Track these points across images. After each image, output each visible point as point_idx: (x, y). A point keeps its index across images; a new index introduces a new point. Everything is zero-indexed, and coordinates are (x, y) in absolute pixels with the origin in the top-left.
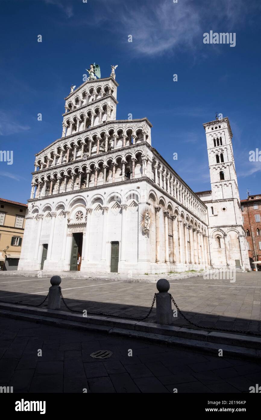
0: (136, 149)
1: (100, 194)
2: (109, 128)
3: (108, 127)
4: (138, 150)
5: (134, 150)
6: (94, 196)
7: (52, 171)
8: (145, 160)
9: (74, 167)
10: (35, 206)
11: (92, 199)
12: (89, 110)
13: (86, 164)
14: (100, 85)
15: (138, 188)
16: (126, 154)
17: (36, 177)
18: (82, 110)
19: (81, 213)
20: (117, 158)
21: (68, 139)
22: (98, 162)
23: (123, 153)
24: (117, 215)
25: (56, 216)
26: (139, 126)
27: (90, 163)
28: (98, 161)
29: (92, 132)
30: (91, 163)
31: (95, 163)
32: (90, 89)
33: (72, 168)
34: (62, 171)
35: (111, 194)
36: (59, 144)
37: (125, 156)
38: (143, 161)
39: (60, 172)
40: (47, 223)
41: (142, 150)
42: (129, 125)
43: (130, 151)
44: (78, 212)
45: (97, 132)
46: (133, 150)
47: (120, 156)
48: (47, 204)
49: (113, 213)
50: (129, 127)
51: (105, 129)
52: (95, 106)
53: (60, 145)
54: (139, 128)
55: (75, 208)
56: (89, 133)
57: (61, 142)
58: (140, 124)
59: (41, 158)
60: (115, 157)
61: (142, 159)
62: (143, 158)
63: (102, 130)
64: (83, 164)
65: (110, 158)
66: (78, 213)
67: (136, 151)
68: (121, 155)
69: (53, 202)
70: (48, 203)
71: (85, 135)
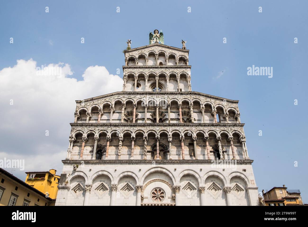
0: (233, 128)
1: (192, 169)
2: (194, 99)
3: (192, 97)
4: (235, 130)
5: (231, 129)
6: (184, 171)
7: (110, 129)
8: (245, 142)
9: (148, 130)
10: (78, 171)
11: (181, 175)
12: (162, 72)
13: (167, 130)
14: (173, 52)
15: (245, 170)
16: (221, 131)
17: (78, 131)
18: (151, 70)
19: (160, 190)
20: (210, 132)
21: (134, 95)
22: (184, 132)
23: (217, 129)
24: (217, 198)
25: (117, 190)
26: (231, 106)
27: (172, 131)
28: (184, 130)
29: (170, 97)
30: (174, 130)
31: (180, 132)
32: (160, 52)
33: (143, 130)
34: (126, 130)
35: (208, 172)
36: (120, 97)
37: (220, 132)
38: (243, 143)
39: (124, 132)
40: (99, 198)
41: (240, 131)
42: (219, 102)
43: (225, 129)
44: (156, 188)
45: (178, 99)
46: (229, 129)
47: (213, 131)
48: (102, 171)
49: (211, 196)
50: (219, 104)
51: (189, 99)
52: (171, 71)
53: (120, 99)
54: (231, 109)
55: (151, 182)
56: (166, 97)
57: (123, 95)
58: (232, 105)
59: (87, 107)
60: (207, 131)
61: (242, 140)
62: (244, 139)
63: (185, 99)
64: (162, 129)
65: (200, 130)
66: (154, 190)
67: (232, 130)
68: (215, 131)
69: (116, 170)
70: (105, 170)
71: (160, 97)
